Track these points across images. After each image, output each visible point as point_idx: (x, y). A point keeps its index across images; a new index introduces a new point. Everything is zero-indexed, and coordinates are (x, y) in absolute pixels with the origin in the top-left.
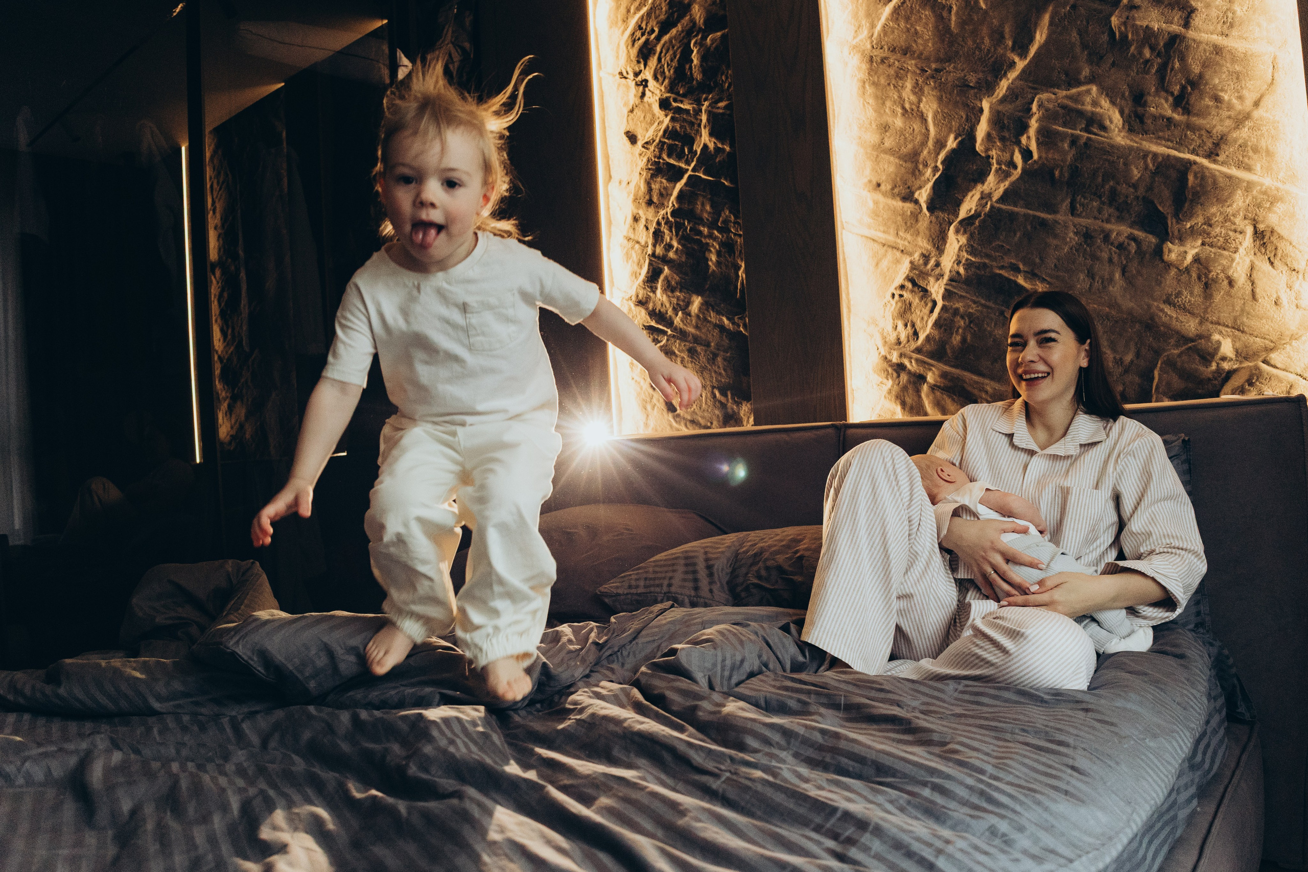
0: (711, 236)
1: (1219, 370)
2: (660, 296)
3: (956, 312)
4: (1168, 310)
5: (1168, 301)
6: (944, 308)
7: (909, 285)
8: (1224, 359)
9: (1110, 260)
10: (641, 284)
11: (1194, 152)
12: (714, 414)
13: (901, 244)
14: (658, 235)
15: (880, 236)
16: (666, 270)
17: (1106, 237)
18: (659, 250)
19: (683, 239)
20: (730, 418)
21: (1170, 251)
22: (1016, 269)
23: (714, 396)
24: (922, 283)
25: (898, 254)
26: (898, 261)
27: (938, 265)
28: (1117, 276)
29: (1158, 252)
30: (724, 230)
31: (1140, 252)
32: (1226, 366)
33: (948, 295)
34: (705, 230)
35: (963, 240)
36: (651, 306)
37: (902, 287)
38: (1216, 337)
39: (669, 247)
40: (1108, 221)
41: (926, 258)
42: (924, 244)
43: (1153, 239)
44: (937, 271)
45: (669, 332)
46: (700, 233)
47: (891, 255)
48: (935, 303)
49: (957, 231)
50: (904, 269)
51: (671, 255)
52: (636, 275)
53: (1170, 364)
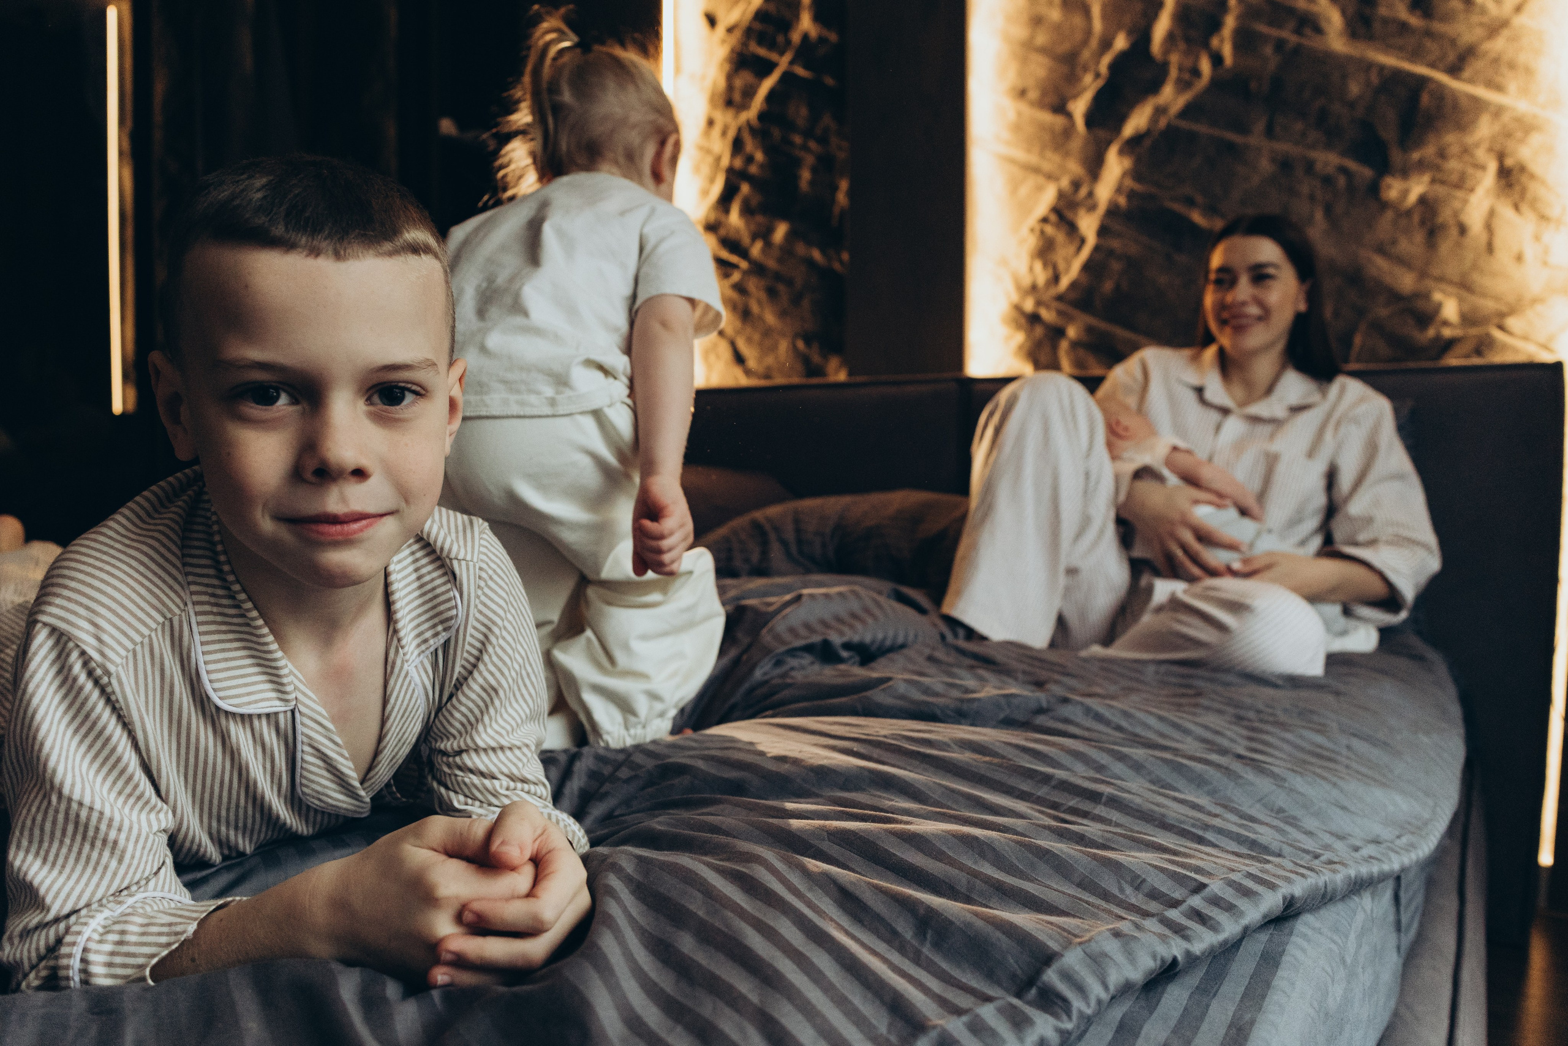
0: (805, 148)
1: (1438, 338)
2: (734, 218)
3: (1111, 253)
4: (1380, 262)
5: (1381, 250)
6: (1097, 249)
7: (1053, 218)
8: (1446, 323)
9: (1312, 198)
10: (712, 205)
11: (1432, 65)
12: (794, 371)
13: (1047, 166)
14: (737, 145)
15: (1020, 155)
16: (745, 188)
17: (1310, 167)
18: (738, 163)
19: (768, 150)
20: (813, 370)
21: (1389, 187)
22: (1190, 202)
23: (796, 346)
24: (1069, 215)
25: (1041, 180)
26: (1040, 189)
27: (1091, 194)
28: (1319, 215)
29: (1374, 189)
30: (823, 140)
31: (1351, 188)
32: (1447, 333)
33: (1103, 231)
34: (798, 139)
35: (1127, 163)
36: (722, 232)
37: (1045, 220)
38: (1437, 296)
39: (750, 159)
40: (1313, 146)
41: (1076, 185)
42: (1075, 168)
43: (1366, 172)
44: (1090, 202)
45: (744, 265)
46: (791, 144)
47: (1032, 180)
48: (1083, 241)
49: (1121, 152)
50: (1048, 197)
51: (753, 169)
52: (705, 193)
53: (1377, 327)
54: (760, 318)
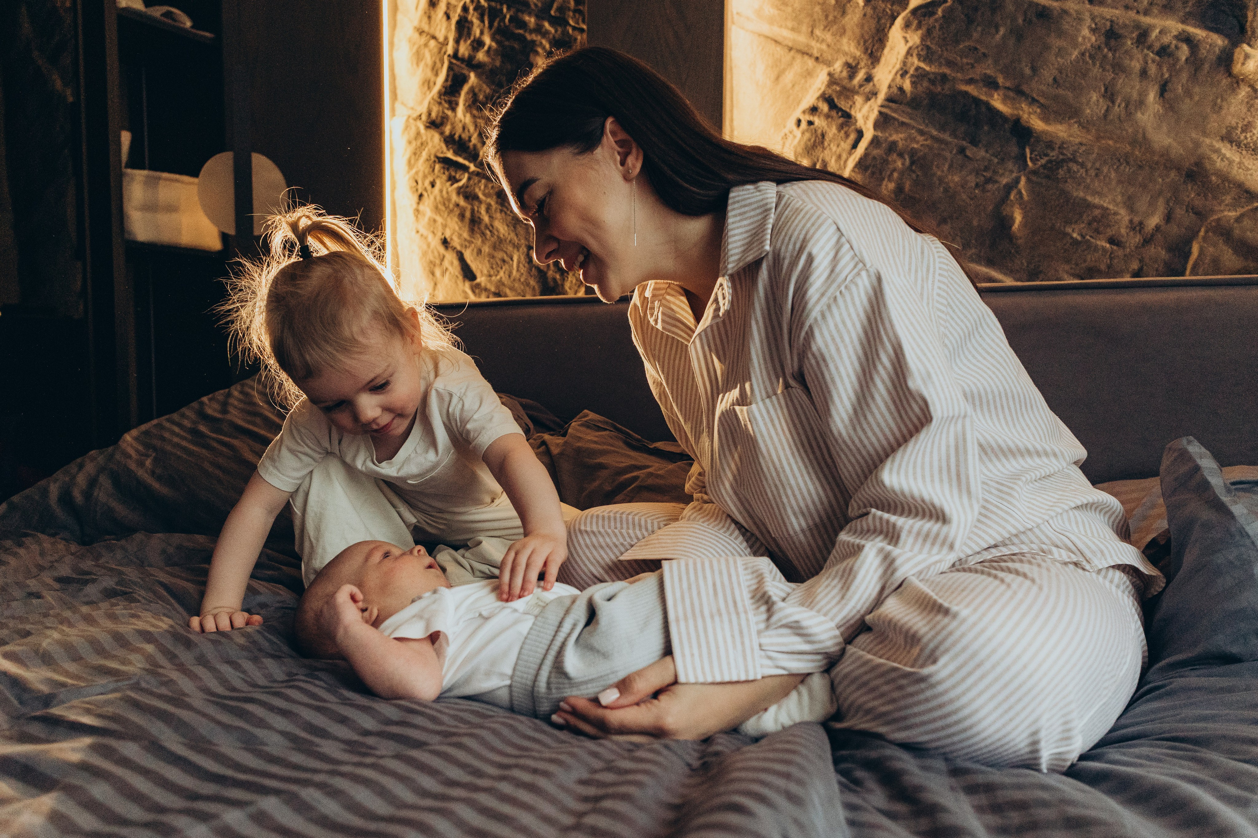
0: (539, 30)
2: (461, 115)
3: (892, 147)
4: (1227, 151)
5: (1229, 138)
6: (875, 142)
7: (825, 107)
9: (1144, 73)
10: (436, 97)
12: (528, 285)
13: (816, 47)
14: (463, 27)
15: (786, 34)
16: (473, 78)
17: (1143, 36)
18: (464, 49)
19: (500, 34)
20: (548, 286)
21: (1247, 57)
22: (991, 84)
23: (530, 260)
24: (842, 104)
25: (810, 63)
26: (809, 74)
27: (869, 79)
28: (1152, 96)
29: (1226, 60)
30: (560, 21)
31: (1195, 62)
33: (883, 121)
34: (531, 20)
35: (915, 38)
36: (447, 130)
37: (814, 110)
39: (478, 44)
41: (852, 69)
42: (850, 48)
43: (1219, 41)
44: (868, 88)
45: (472, 168)
46: (523, 25)
47: (801, 64)
48: (860, 134)
49: (907, 25)
50: (819, 82)
51: (481, 56)
52: (428, 84)
53: (1224, 232)
54: (491, 227)
